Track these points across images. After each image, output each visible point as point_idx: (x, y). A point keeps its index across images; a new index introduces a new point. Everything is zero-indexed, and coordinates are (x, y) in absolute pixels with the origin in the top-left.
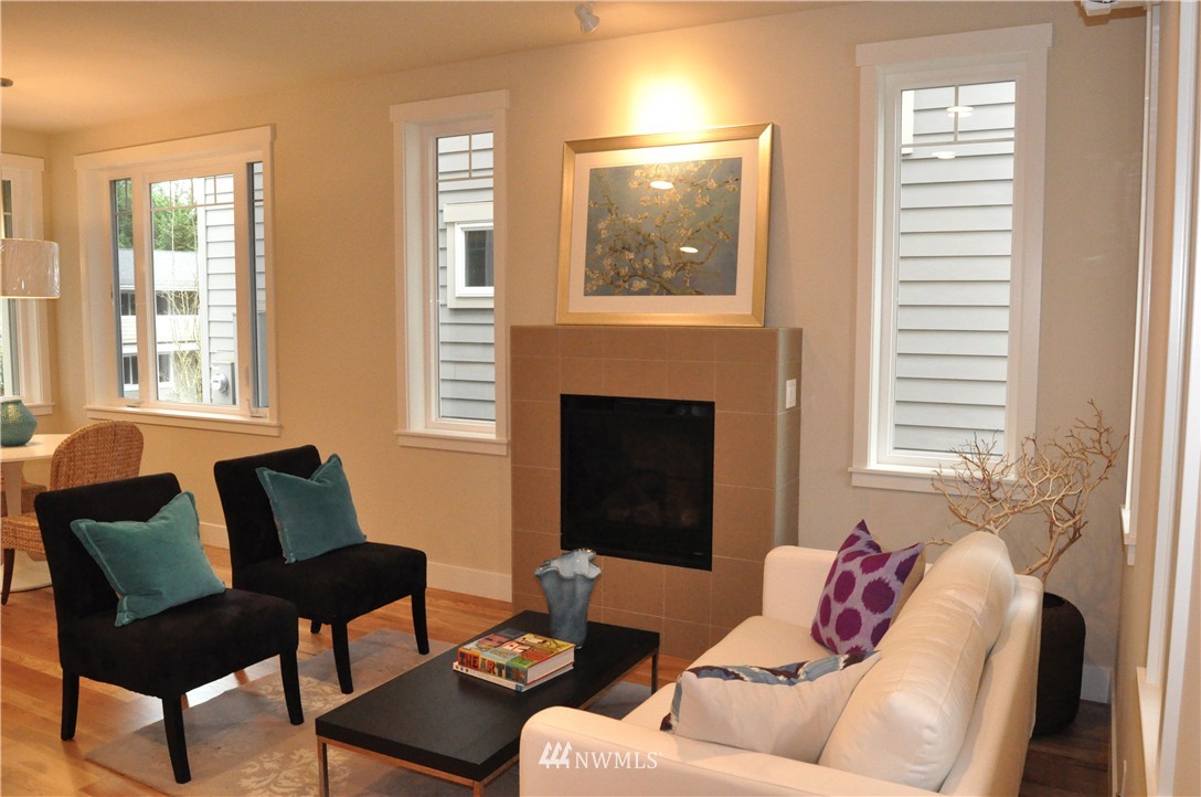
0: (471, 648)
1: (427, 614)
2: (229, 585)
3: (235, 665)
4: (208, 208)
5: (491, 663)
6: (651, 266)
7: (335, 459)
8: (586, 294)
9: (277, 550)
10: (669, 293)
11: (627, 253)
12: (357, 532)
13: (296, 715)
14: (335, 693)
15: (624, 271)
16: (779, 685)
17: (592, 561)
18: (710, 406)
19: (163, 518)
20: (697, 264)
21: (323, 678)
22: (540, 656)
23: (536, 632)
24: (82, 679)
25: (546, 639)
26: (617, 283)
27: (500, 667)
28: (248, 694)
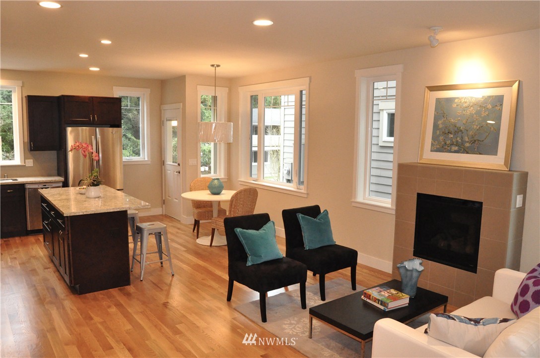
0: (370, 292)
1: (357, 274)
2: (285, 256)
3: (285, 285)
4: (285, 107)
5: (375, 298)
6: (460, 141)
7: (326, 212)
8: (431, 151)
9: (302, 244)
10: (467, 153)
11: (450, 134)
12: (332, 240)
13: (304, 306)
14: (319, 300)
15: (448, 142)
16: (470, 325)
17: (421, 264)
18: (481, 204)
19: (264, 230)
20: (481, 141)
21: (315, 294)
22: (394, 298)
23: (396, 289)
24: (234, 281)
25: (398, 292)
26: (445, 147)
27: (379, 300)
28: (288, 295)
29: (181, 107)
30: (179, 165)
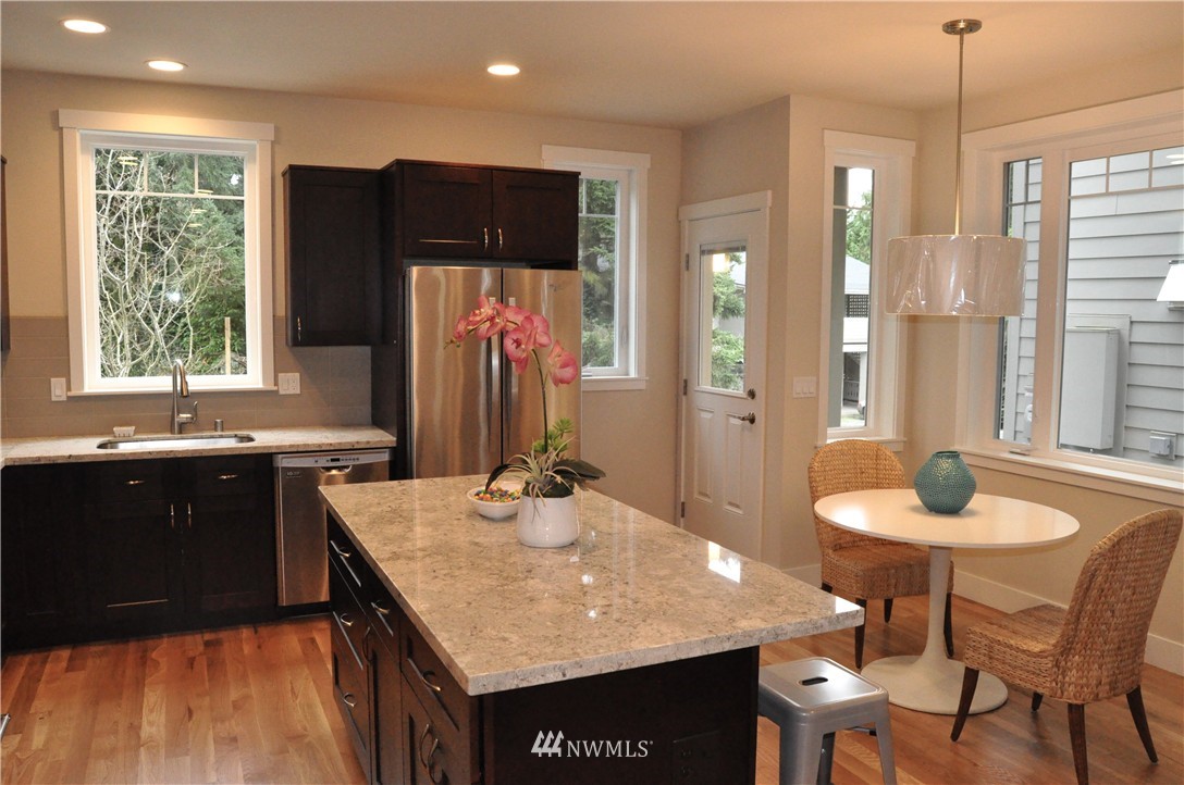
29: (769, 203)
30: (752, 394)
